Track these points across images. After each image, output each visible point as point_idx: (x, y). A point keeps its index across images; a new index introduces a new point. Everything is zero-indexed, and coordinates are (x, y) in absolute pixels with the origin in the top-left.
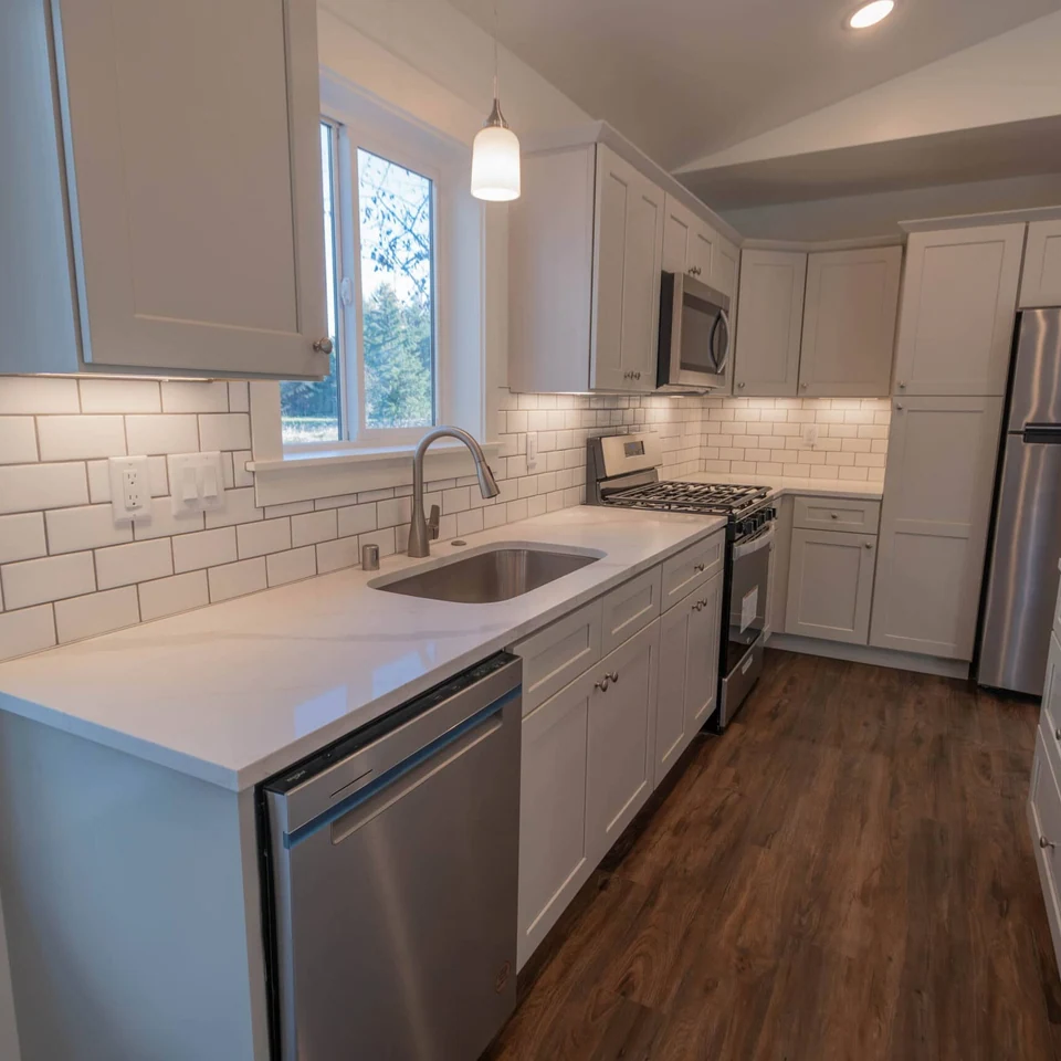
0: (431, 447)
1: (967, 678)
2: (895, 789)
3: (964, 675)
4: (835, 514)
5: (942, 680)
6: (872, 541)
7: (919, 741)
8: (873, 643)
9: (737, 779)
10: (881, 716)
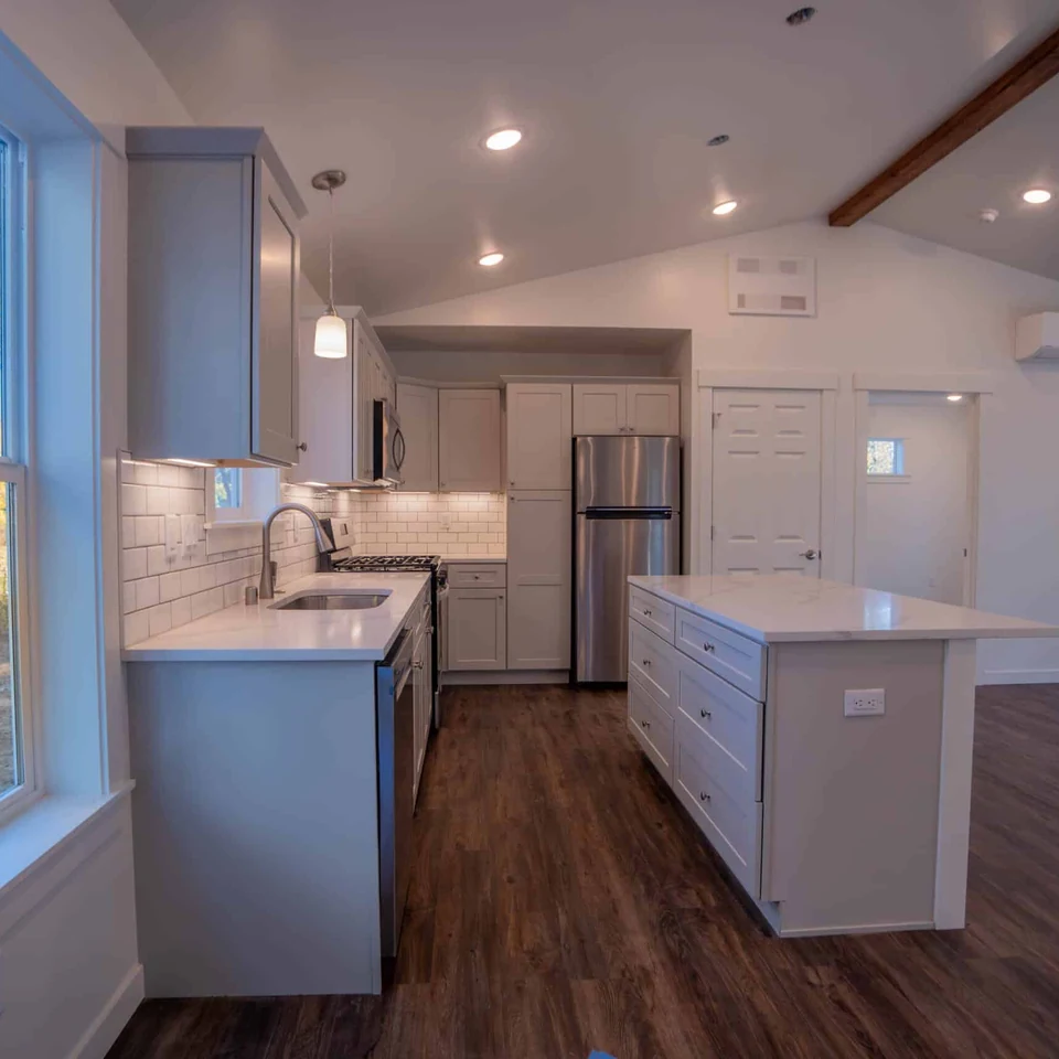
0: (275, 519)
1: (568, 682)
2: (554, 740)
3: (565, 679)
4: (477, 575)
5: (556, 686)
6: (503, 594)
7: (556, 716)
8: (509, 668)
9: (461, 754)
10: (529, 708)
